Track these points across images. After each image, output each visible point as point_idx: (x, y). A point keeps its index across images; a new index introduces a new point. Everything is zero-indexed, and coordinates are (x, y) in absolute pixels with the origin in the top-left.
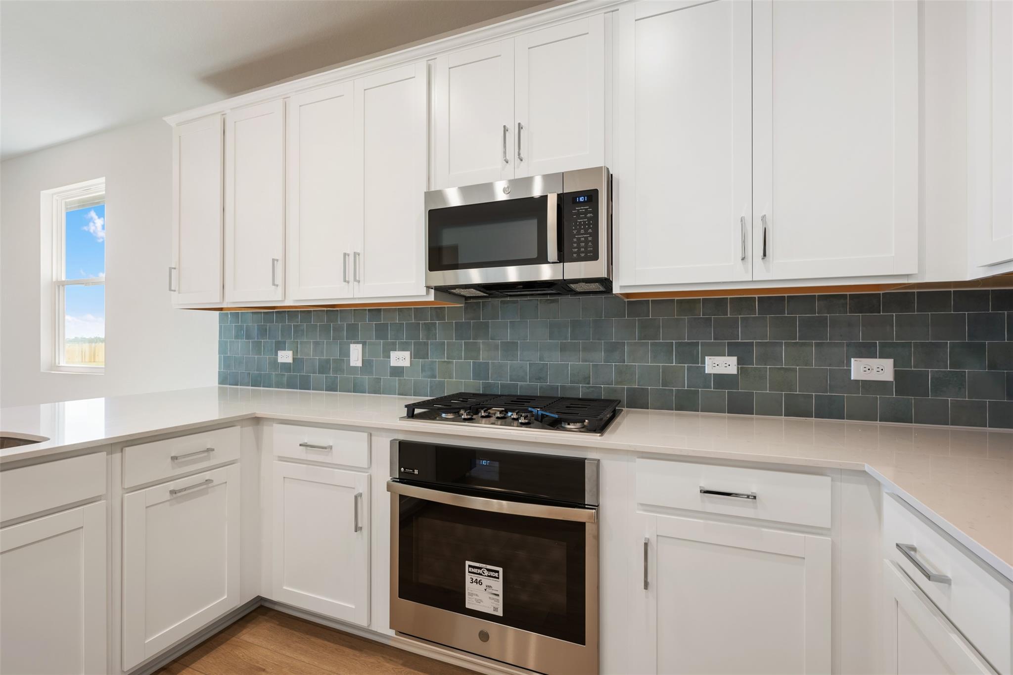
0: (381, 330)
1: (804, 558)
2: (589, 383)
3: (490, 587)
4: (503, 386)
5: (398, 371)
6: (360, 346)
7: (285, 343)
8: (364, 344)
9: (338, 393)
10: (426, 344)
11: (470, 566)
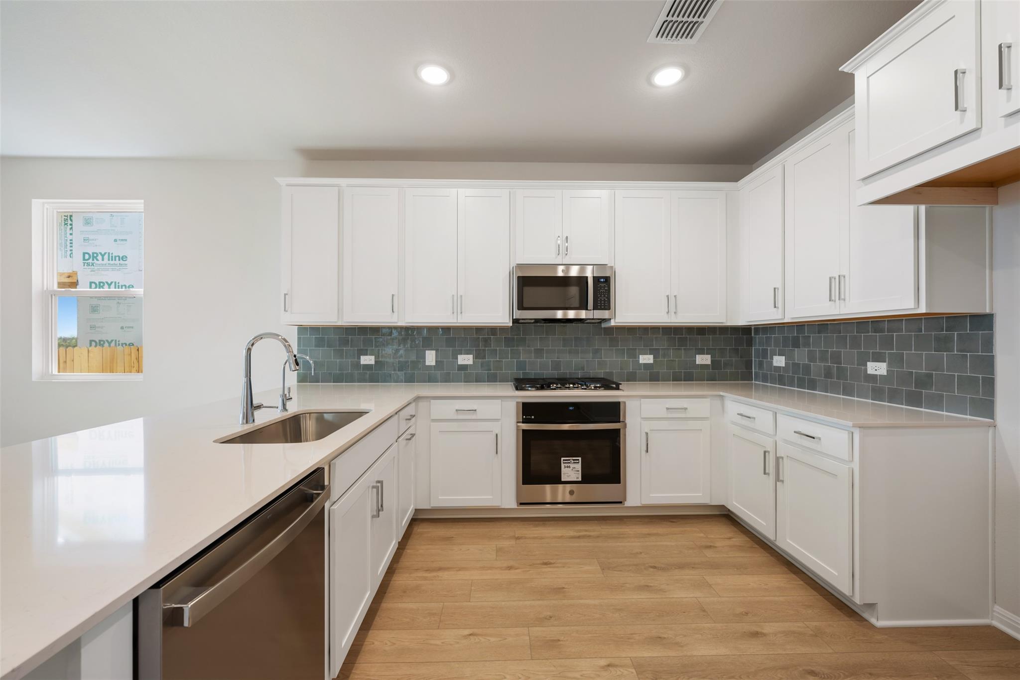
0: (450, 342)
1: (701, 430)
2: (584, 370)
3: (574, 468)
4: (535, 374)
5: (464, 368)
6: (434, 352)
7: (367, 350)
8: (437, 350)
9: (416, 383)
10: (484, 350)
11: (564, 460)
